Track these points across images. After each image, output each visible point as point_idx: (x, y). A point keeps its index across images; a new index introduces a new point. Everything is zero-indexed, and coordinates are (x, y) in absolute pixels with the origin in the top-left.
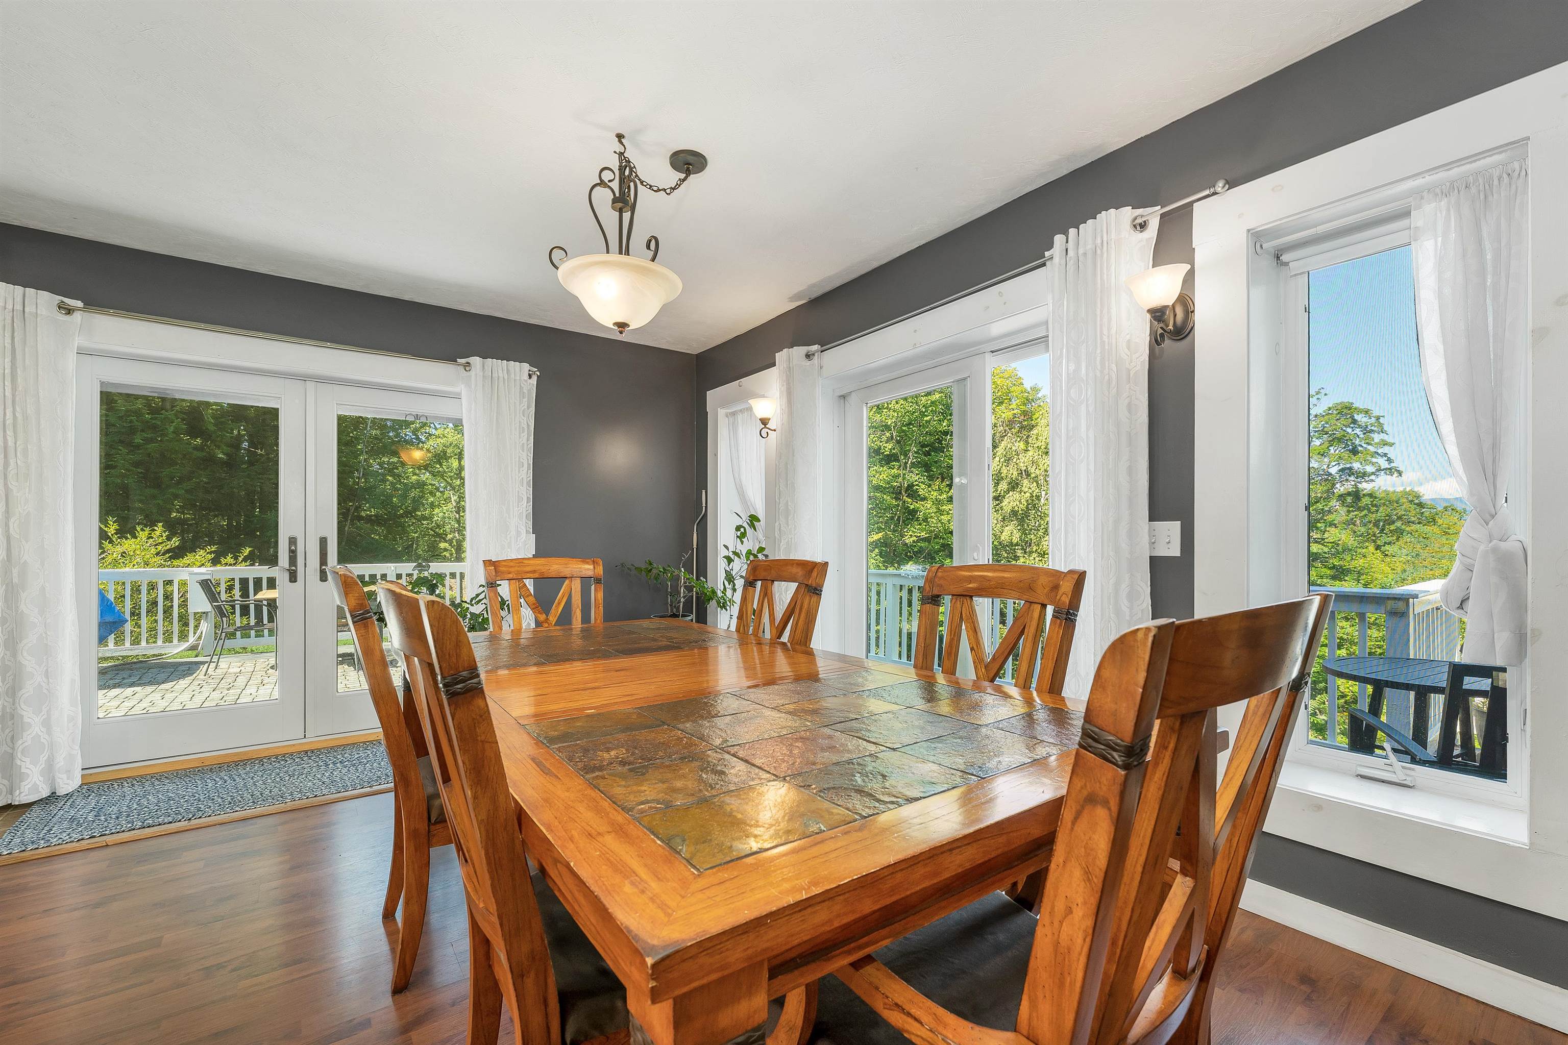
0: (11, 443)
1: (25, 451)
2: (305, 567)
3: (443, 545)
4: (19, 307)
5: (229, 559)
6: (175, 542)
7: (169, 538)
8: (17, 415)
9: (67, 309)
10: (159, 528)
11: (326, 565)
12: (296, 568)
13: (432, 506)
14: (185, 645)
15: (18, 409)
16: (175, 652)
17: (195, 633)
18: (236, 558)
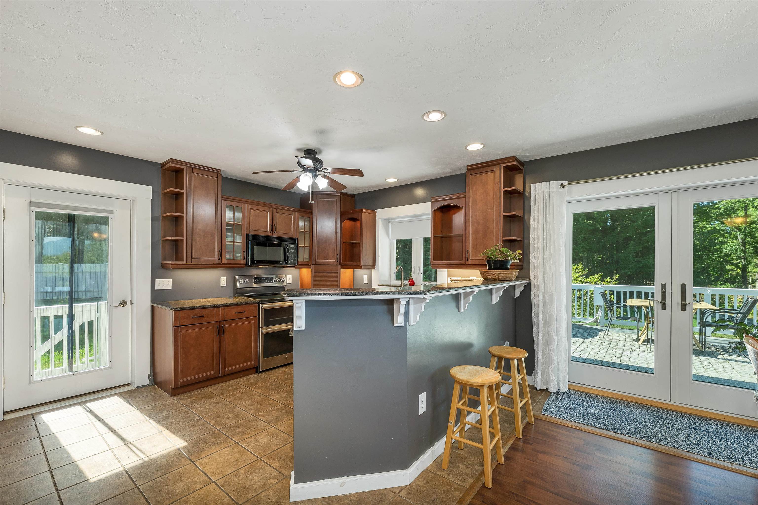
0: (545, 245)
1: (550, 247)
2: (671, 301)
3: (729, 267)
4: (548, 190)
5: (608, 279)
6: (586, 271)
7: (584, 269)
8: (547, 233)
9: (562, 186)
10: (580, 265)
11: (685, 301)
12: (666, 301)
13: (723, 243)
14: (592, 320)
15: (547, 231)
16: (588, 322)
17: (596, 316)
18: (612, 279)
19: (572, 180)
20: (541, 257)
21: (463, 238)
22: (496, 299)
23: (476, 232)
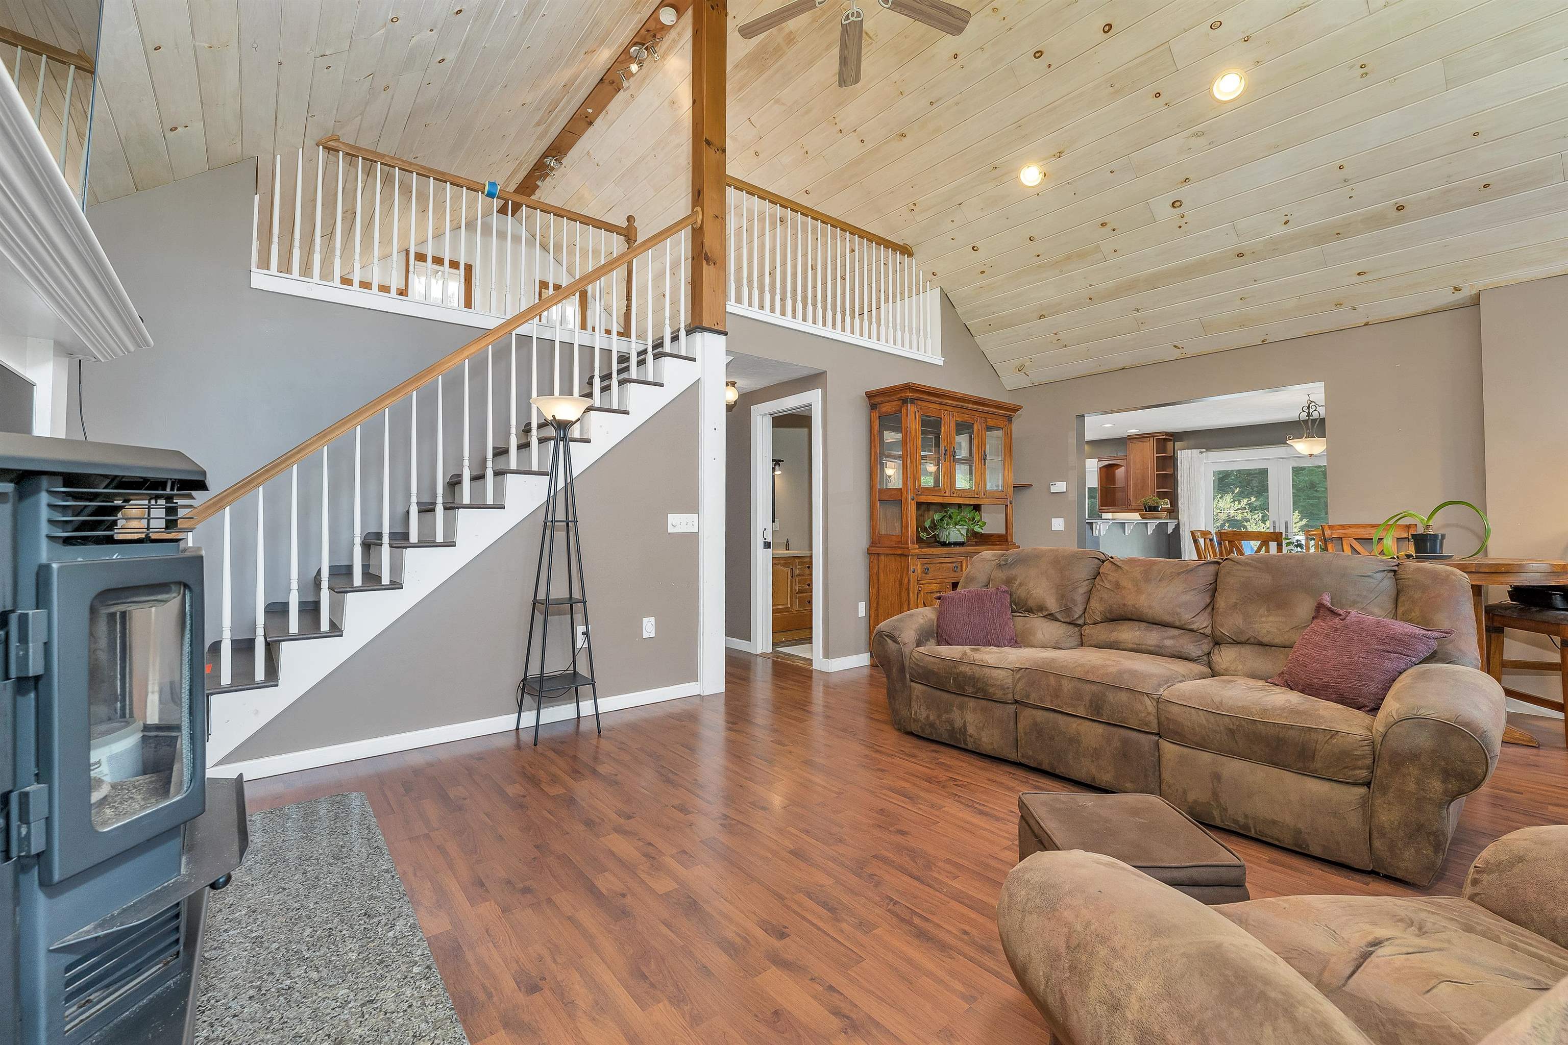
4: (1191, 456)
9: (1202, 453)
19: (1208, 448)
20: (1186, 502)
21: (1125, 490)
22: (1150, 530)
23: (1136, 485)
